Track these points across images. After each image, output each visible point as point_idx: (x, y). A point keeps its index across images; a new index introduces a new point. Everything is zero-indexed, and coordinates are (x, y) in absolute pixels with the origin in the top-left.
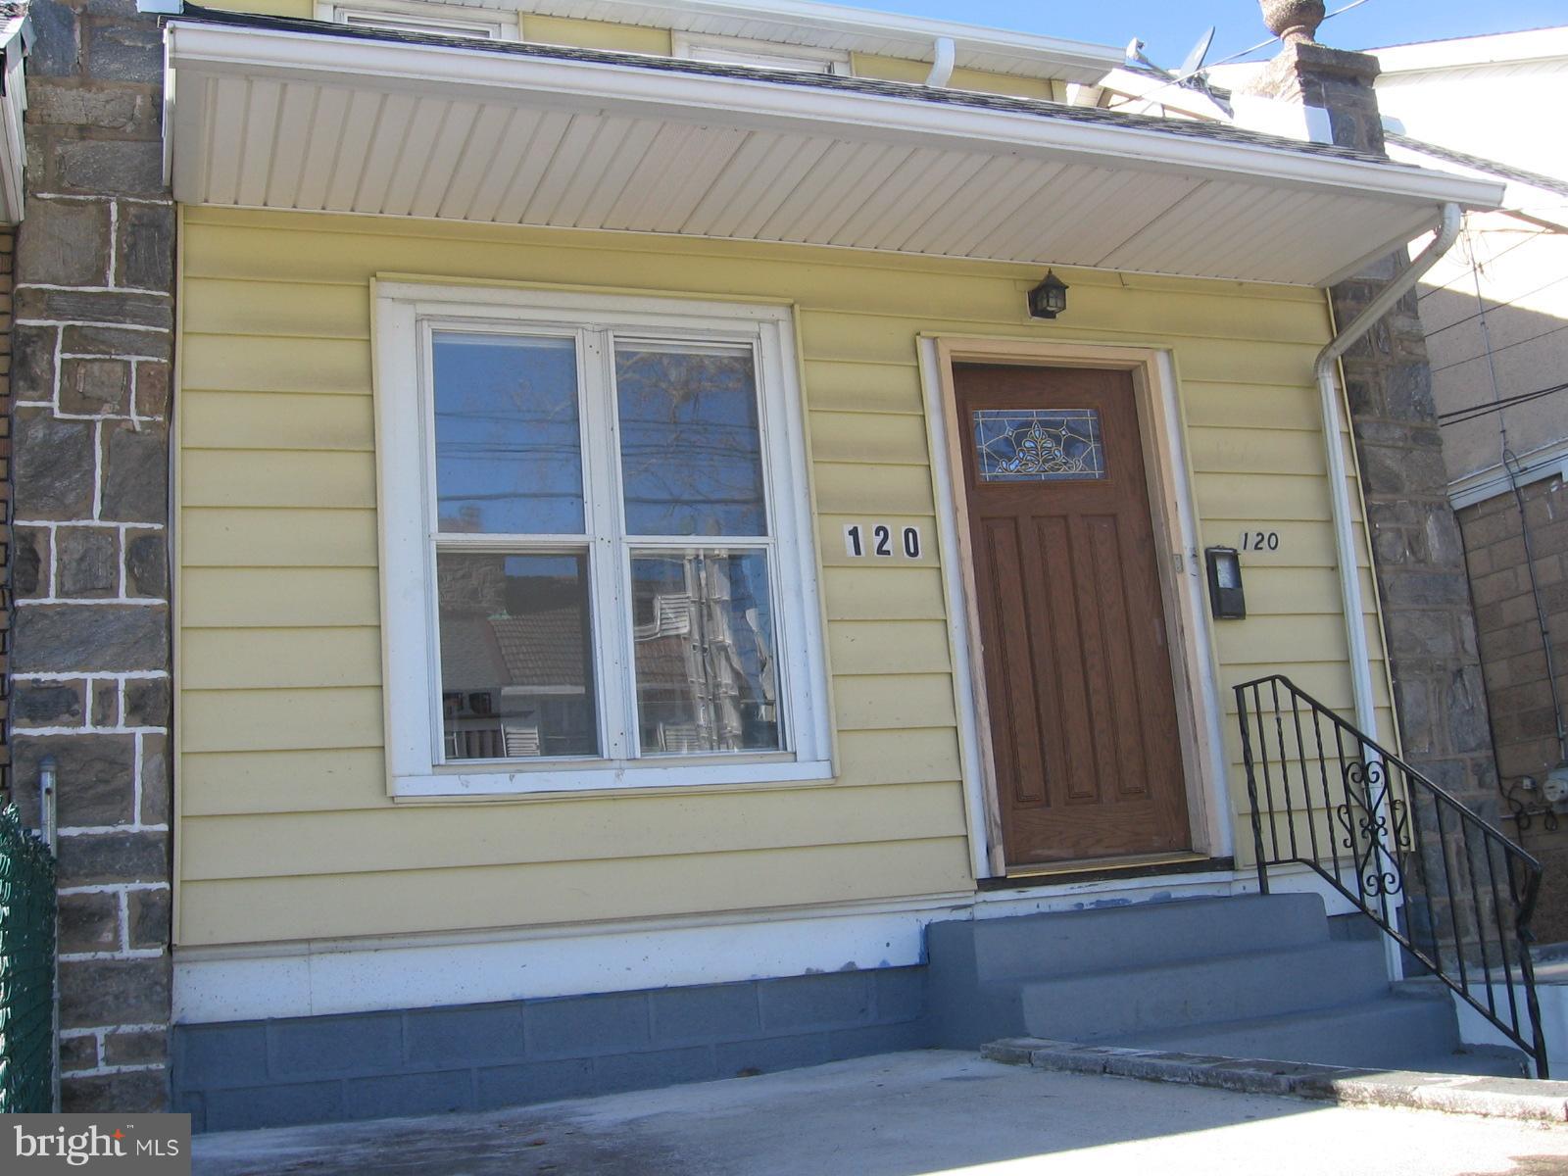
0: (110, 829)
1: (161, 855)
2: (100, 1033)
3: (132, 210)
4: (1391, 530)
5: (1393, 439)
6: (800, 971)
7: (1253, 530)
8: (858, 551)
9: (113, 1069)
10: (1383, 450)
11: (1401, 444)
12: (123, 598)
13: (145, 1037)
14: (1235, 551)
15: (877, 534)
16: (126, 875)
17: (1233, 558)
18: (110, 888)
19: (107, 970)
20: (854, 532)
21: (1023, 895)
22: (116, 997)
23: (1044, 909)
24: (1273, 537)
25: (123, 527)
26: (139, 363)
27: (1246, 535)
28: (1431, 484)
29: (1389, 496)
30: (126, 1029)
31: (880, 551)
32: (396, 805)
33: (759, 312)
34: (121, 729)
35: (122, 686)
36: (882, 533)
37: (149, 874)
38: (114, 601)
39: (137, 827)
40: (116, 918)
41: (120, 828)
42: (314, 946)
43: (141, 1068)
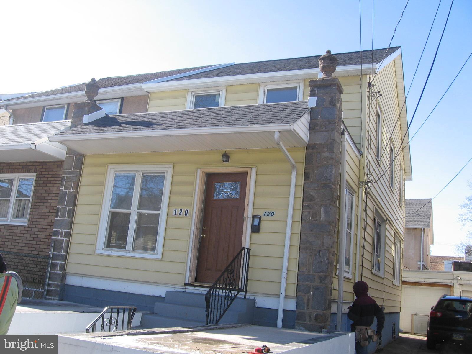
0: (59, 253)
1: (65, 258)
2: (53, 283)
3: (77, 157)
4: (308, 212)
5: (314, 187)
6: (152, 295)
7: (268, 211)
8: (175, 214)
9: (54, 288)
10: (310, 190)
11: (317, 188)
12: (66, 219)
13: (58, 285)
14: (261, 216)
15: (180, 211)
16: (60, 260)
17: (260, 218)
18: (58, 262)
19: (56, 274)
20: (176, 210)
21: (195, 289)
22: (56, 278)
23: (200, 292)
24: (273, 213)
25: (68, 207)
26: (74, 182)
27: (266, 212)
28: (324, 199)
29: (309, 203)
30: (56, 283)
31: (180, 214)
32: (95, 254)
33: (167, 166)
34: (63, 238)
35: (64, 232)
36: (181, 210)
37: (62, 260)
38: (65, 219)
39: (62, 253)
40: (58, 266)
41: (60, 253)
42: (83, 275)
43: (56, 289)
